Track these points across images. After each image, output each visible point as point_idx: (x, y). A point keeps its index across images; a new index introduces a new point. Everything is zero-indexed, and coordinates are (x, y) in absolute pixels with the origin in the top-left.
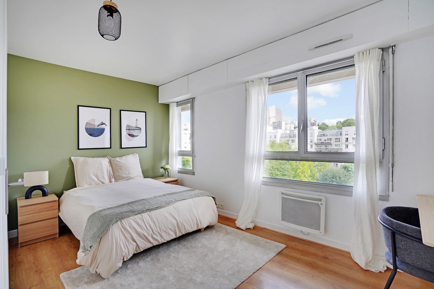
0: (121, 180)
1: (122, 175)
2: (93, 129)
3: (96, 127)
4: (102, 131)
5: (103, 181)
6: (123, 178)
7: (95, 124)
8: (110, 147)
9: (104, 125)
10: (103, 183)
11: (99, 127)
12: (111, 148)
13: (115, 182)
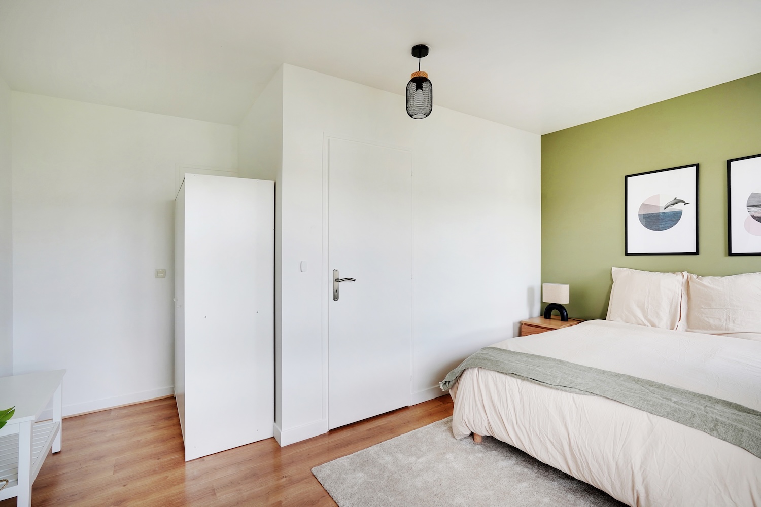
0: (700, 331)
1: (706, 319)
2: (655, 216)
3: (662, 211)
4: (675, 217)
5: (656, 321)
6: (705, 327)
7: (660, 205)
8: (695, 251)
9: (680, 203)
10: (653, 325)
11: (668, 210)
12: (697, 253)
13: (686, 331)
